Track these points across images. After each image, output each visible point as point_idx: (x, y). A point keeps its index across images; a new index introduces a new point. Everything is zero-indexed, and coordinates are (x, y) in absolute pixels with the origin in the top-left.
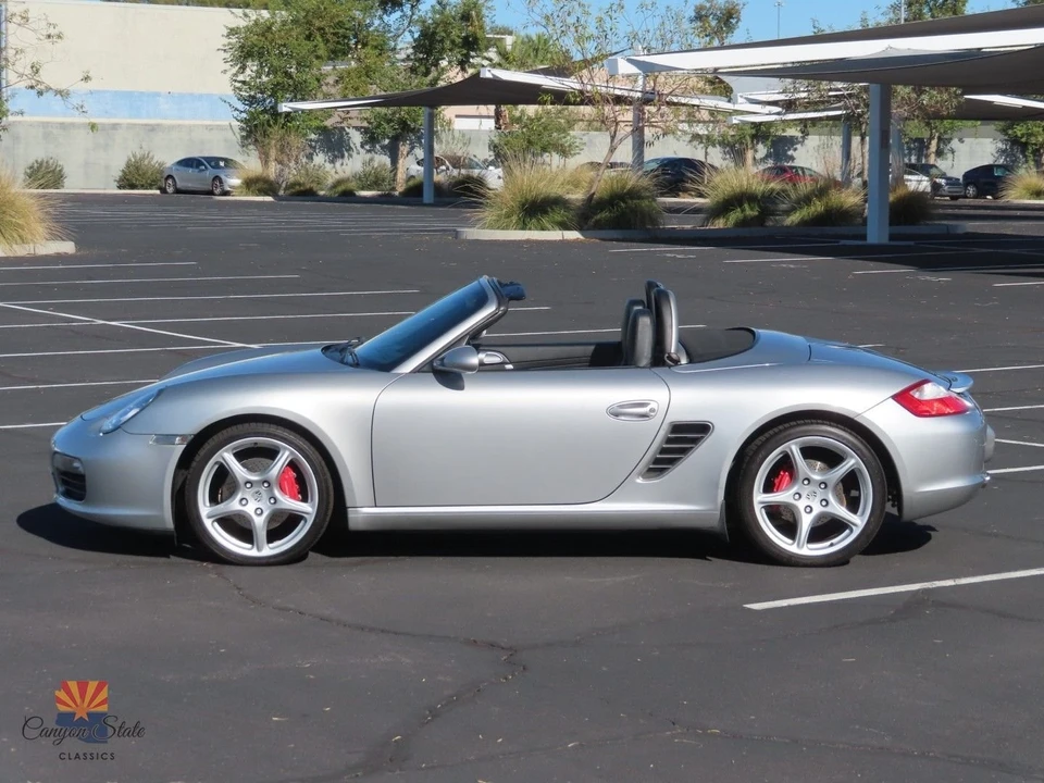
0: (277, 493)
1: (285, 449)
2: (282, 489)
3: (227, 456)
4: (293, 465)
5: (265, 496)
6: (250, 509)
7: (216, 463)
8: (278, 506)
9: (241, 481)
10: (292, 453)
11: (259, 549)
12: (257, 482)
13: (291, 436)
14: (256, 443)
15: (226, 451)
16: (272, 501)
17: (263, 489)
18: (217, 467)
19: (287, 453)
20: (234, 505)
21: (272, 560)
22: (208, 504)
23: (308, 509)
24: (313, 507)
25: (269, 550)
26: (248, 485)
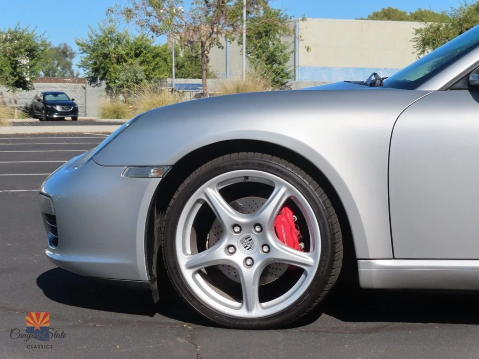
0: (271, 239)
1: (281, 184)
2: (278, 234)
3: (211, 192)
4: (291, 204)
5: (256, 242)
6: (238, 258)
7: (198, 201)
8: (272, 255)
9: (227, 225)
10: (289, 189)
11: (249, 309)
12: (247, 225)
13: (289, 168)
14: (247, 177)
15: (210, 186)
16: (266, 249)
17: (254, 235)
18: (199, 206)
19: (283, 190)
20: (219, 253)
21: (265, 323)
22: (189, 251)
23: (309, 260)
24: (314, 258)
25: (260, 310)
26: (237, 229)
